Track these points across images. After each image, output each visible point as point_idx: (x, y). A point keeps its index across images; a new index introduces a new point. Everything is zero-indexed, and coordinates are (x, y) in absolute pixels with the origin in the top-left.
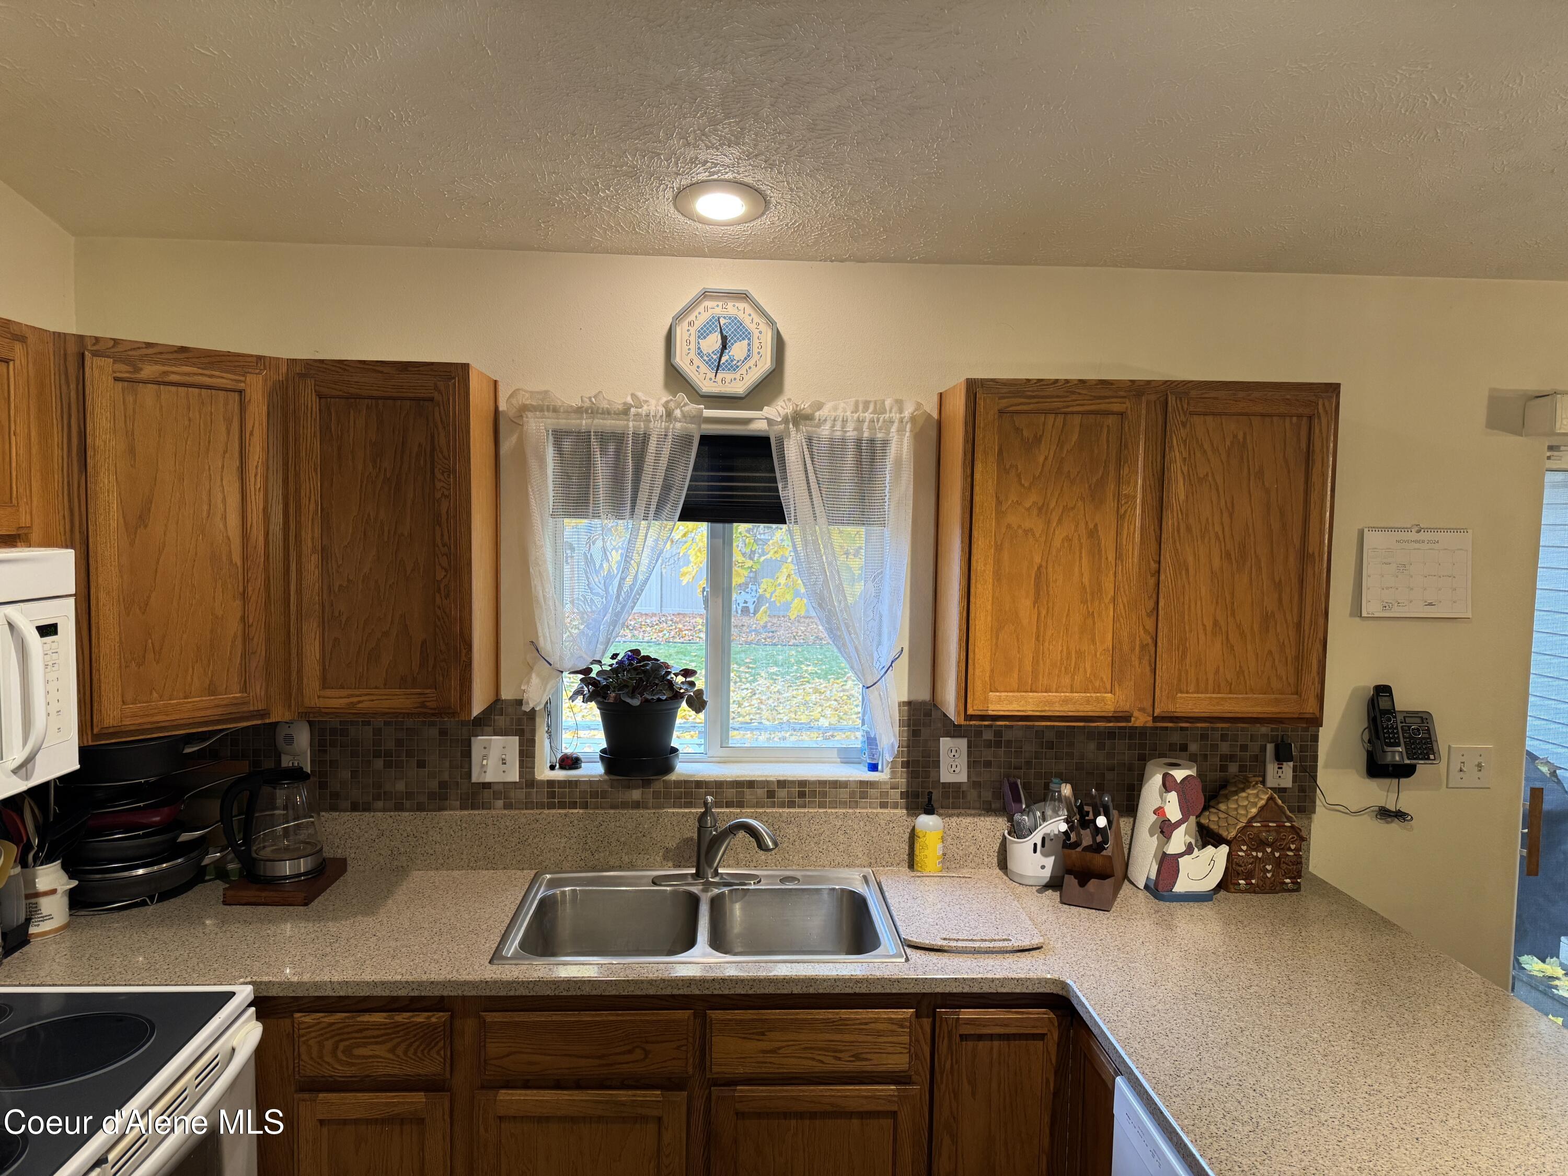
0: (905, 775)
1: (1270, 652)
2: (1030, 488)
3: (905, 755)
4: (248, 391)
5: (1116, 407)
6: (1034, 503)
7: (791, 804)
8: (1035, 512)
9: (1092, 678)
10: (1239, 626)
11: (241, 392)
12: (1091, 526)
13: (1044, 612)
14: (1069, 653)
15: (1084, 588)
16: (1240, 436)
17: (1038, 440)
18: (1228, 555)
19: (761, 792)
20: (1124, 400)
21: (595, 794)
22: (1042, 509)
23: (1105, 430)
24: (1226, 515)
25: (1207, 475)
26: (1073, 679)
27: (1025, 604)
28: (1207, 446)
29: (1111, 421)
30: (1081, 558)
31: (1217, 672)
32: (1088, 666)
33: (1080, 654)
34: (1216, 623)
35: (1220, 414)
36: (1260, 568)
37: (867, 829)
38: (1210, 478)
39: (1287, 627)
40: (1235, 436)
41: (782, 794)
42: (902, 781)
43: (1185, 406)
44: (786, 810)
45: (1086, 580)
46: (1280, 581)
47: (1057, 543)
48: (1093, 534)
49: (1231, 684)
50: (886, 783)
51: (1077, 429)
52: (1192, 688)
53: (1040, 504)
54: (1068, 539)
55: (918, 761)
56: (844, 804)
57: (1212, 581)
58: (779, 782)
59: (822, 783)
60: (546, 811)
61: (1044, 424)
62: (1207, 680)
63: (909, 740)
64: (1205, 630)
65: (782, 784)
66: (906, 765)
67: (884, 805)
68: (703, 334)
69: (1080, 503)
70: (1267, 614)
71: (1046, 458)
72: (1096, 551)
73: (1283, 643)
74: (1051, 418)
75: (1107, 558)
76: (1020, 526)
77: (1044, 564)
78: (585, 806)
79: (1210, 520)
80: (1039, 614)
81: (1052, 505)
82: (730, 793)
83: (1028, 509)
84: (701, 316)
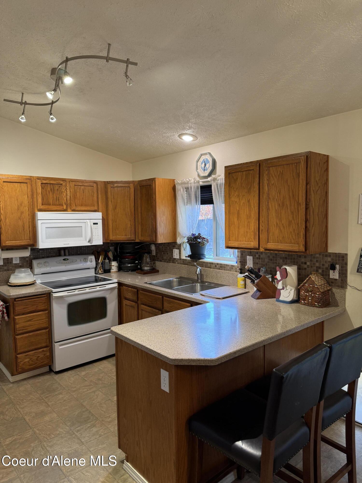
0: (240, 265)
1: (291, 232)
2: (236, 191)
3: (240, 260)
4: (130, 187)
5: (252, 168)
6: (237, 195)
7: (219, 269)
8: (237, 196)
9: (250, 238)
10: (283, 225)
11: (129, 187)
12: (248, 199)
13: (239, 222)
14: (245, 232)
15: (247, 215)
16: (281, 171)
17: (237, 179)
18: (279, 205)
19: (214, 265)
20: (253, 166)
21: (189, 262)
22: (238, 196)
23: (251, 174)
24: (279, 194)
25: (274, 183)
26: (246, 239)
27: (236, 220)
28: (273, 176)
29: (251, 172)
30: (246, 208)
31: (278, 237)
32: (249, 235)
33: (247, 232)
34: (277, 224)
35: (276, 166)
36: (288, 208)
37: (232, 276)
38: (274, 184)
39: (295, 224)
40: (280, 171)
41: (218, 266)
42: (239, 266)
43: (267, 165)
44: (218, 270)
45: (248, 213)
46: (293, 211)
47: (241, 204)
48: (249, 201)
49: (281, 241)
50: (236, 266)
51: (245, 175)
52: (272, 242)
53: (238, 195)
54: (244, 203)
55: (243, 261)
56: (228, 270)
57: (276, 212)
58: (217, 263)
59: (225, 265)
60: (182, 265)
61: (238, 175)
62: (275, 239)
63: (241, 256)
64: (274, 226)
65: (217, 264)
66: (240, 262)
67: (236, 271)
68: (202, 164)
69: (246, 194)
70: (290, 221)
71: (239, 183)
72: (250, 206)
73: (294, 229)
74: (239, 173)
75: (252, 207)
76: (234, 201)
77: (239, 210)
78: (188, 265)
79: (275, 196)
80: (238, 222)
81: (240, 195)
82: (209, 265)
83: (236, 196)
84: (201, 160)
